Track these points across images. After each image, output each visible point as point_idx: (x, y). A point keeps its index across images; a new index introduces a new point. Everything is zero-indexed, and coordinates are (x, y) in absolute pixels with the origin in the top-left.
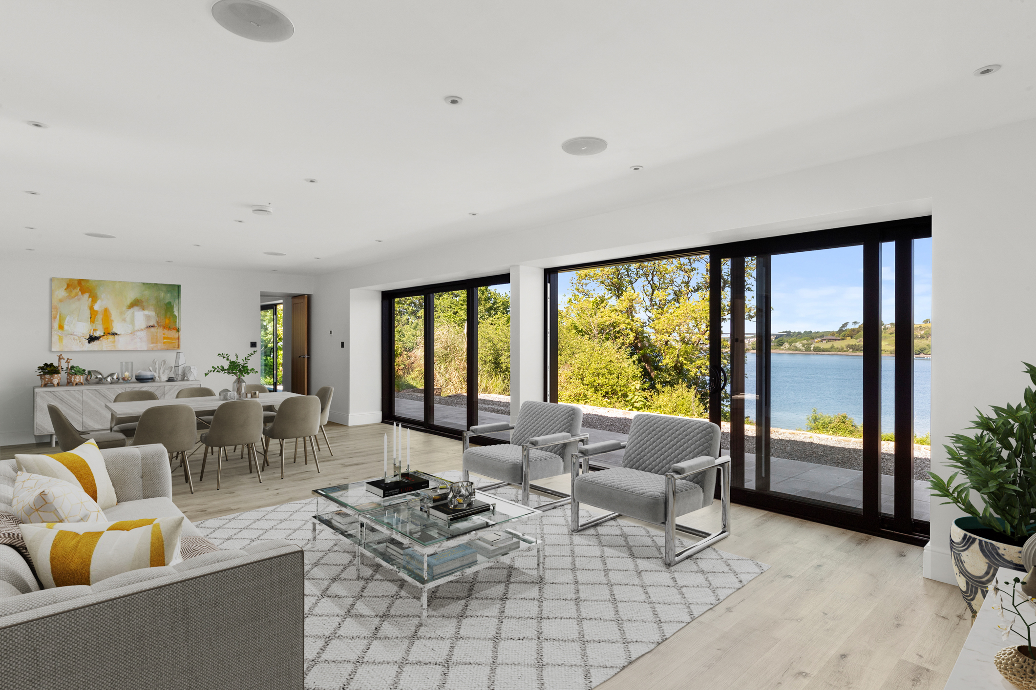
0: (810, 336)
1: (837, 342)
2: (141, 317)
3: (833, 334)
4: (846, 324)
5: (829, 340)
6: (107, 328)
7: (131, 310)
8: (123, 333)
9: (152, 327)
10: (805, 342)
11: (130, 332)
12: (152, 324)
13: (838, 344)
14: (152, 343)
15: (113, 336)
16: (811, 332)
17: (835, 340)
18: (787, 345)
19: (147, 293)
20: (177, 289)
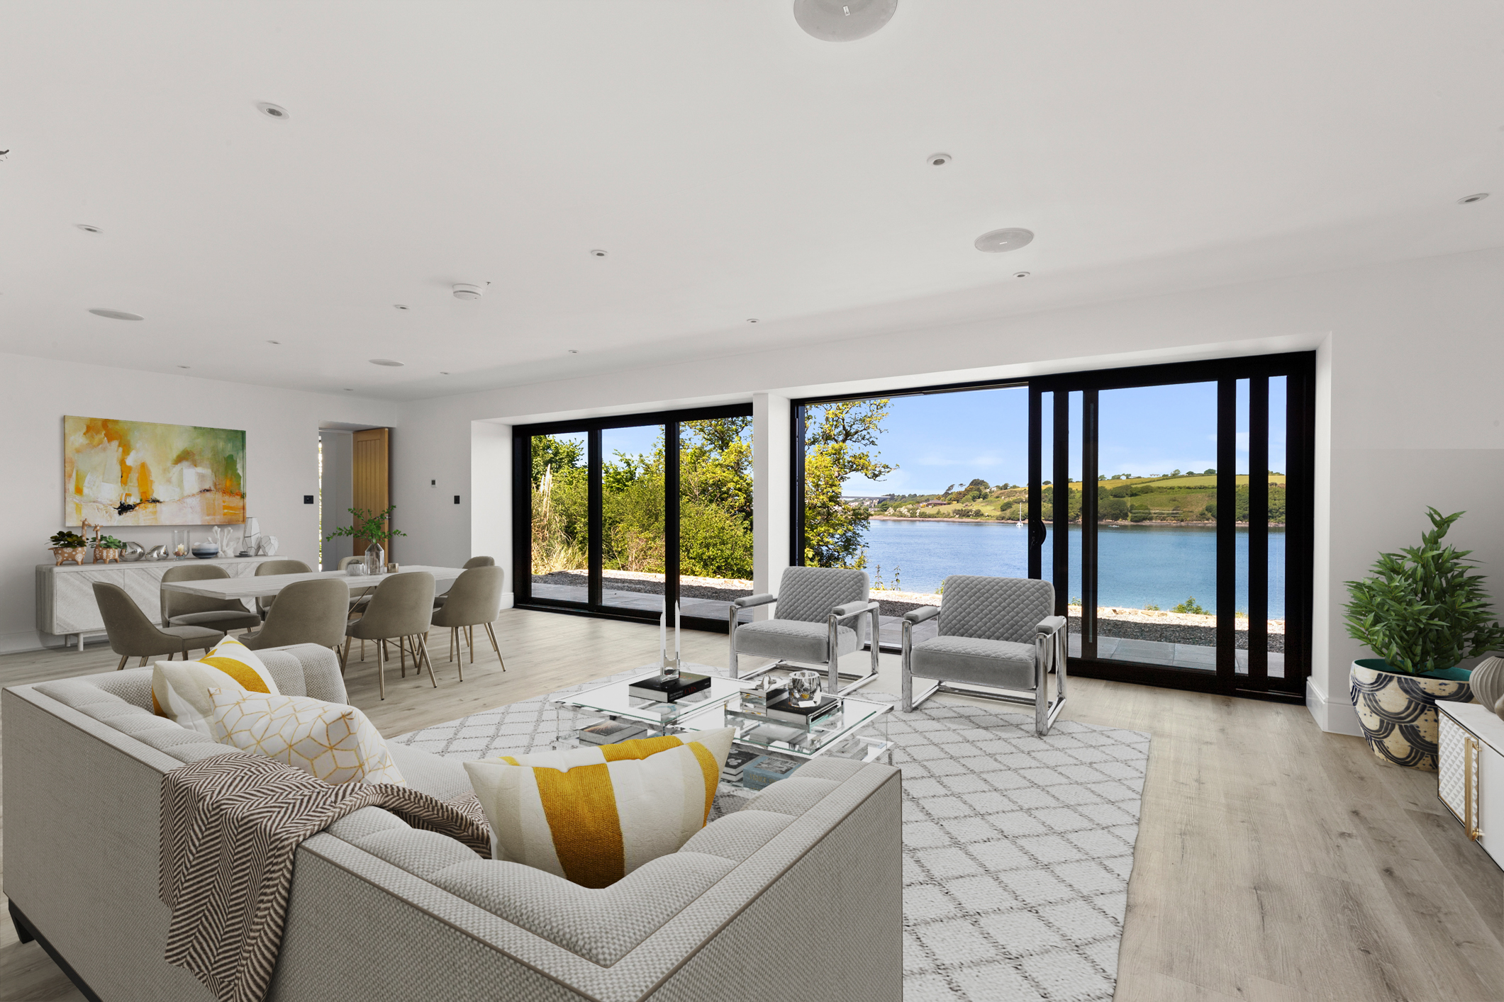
0: (915, 499)
1: (943, 506)
2: (193, 477)
3: (939, 497)
4: (952, 486)
5: (935, 505)
6: (144, 493)
7: (178, 467)
8: (167, 500)
9: (208, 491)
10: (910, 506)
11: (177, 498)
12: (207, 487)
13: (944, 509)
14: (208, 515)
15: (153, 504)
16: (915, 495)
17: (942, 504)
18: (891, 510)
19: (200, 441)
20: (240, 436)
